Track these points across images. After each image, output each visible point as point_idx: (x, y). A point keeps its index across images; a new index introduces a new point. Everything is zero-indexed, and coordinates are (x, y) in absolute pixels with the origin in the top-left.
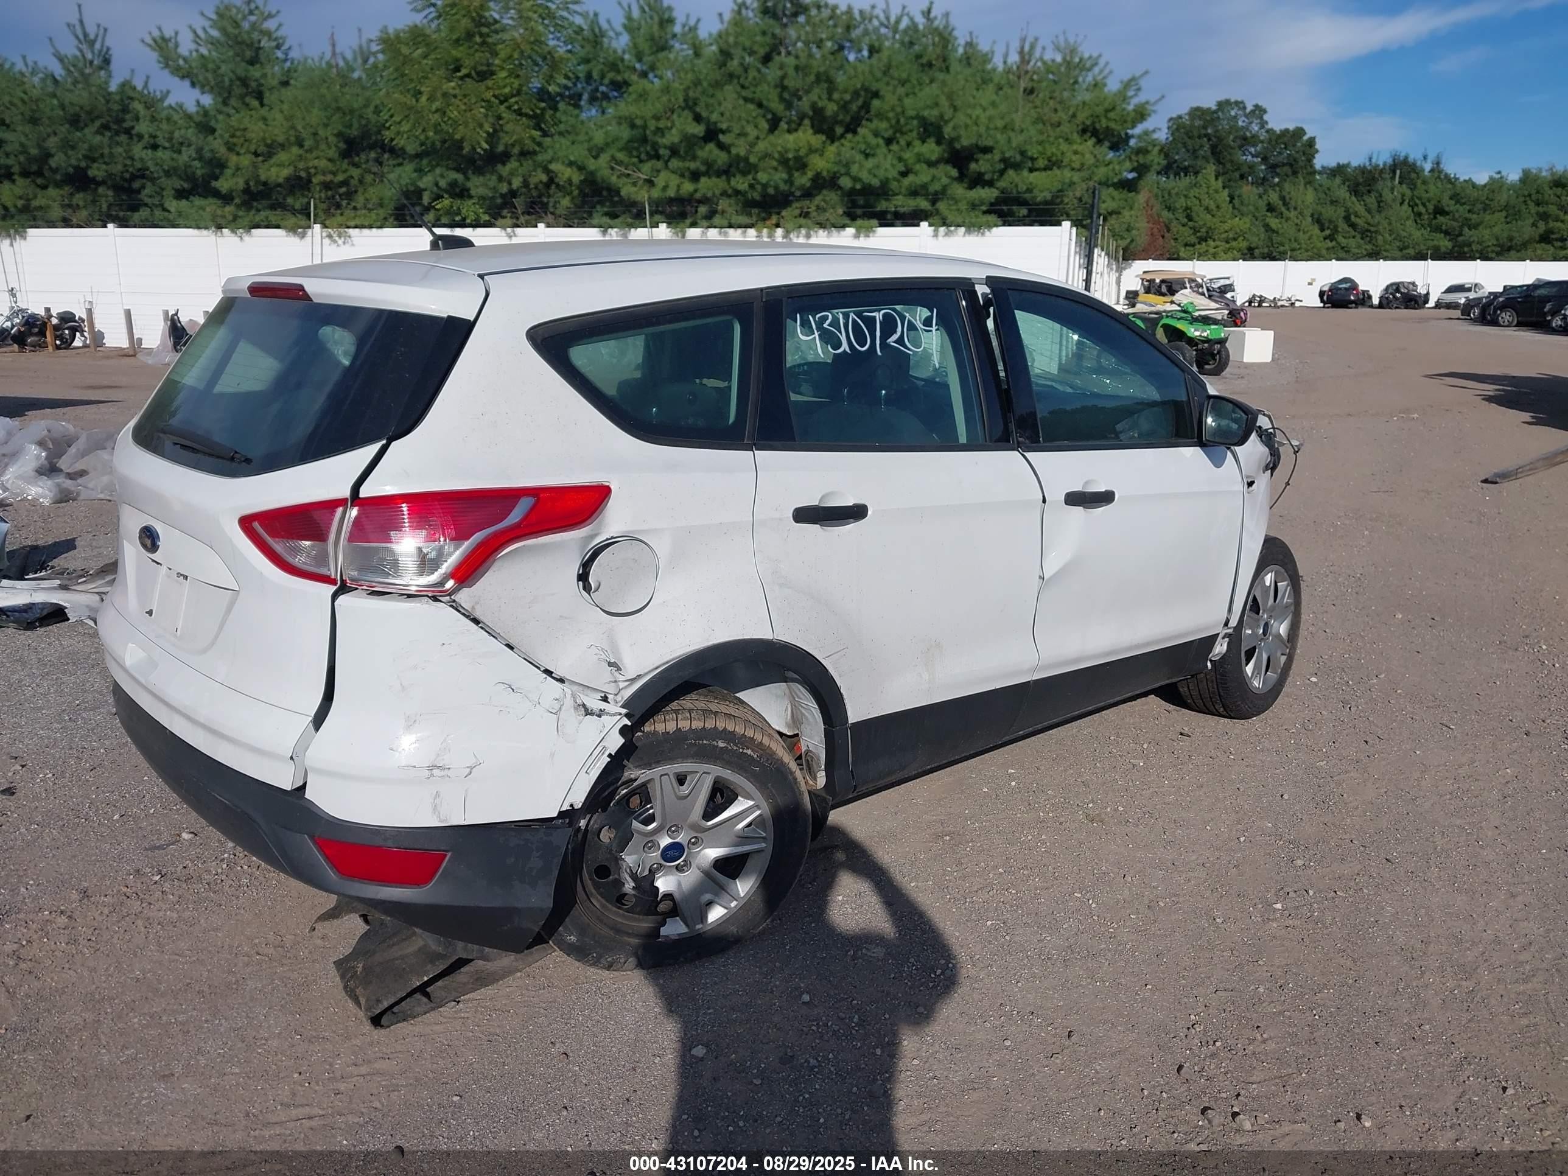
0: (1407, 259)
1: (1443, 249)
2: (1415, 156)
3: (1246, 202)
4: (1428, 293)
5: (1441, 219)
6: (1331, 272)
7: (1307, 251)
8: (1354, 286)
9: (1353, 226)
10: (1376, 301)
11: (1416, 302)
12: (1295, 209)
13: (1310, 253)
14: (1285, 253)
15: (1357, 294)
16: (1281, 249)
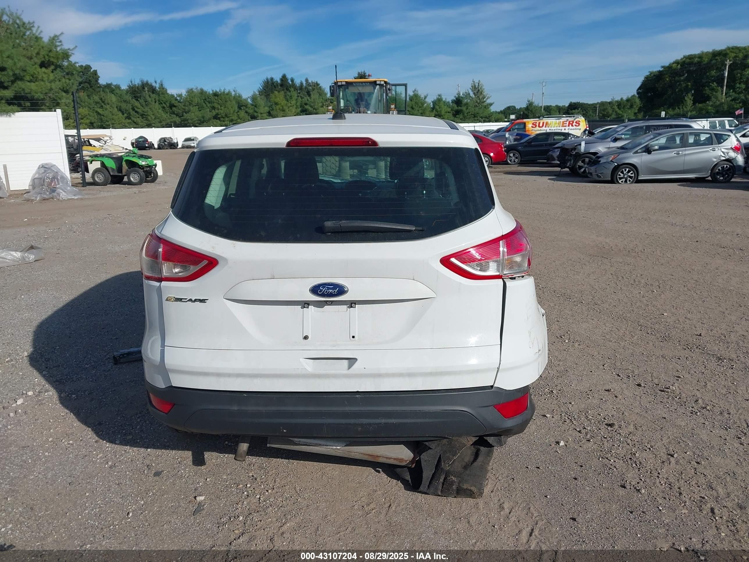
0: (163, 127)
1: (178, 122)
2: (151, 81)
3: (83, 100)
4: (177, 142)
5: (174, 108)
6: (134, 134)
7: (119, 124)
8: (146, 140)
9: (136, 112)
10: (156, 146)
11: (174, 146)
12: (108, 104)
13: (121, 125)
14: (109, 125)
15: (148, 143)
16: (107, 123)
